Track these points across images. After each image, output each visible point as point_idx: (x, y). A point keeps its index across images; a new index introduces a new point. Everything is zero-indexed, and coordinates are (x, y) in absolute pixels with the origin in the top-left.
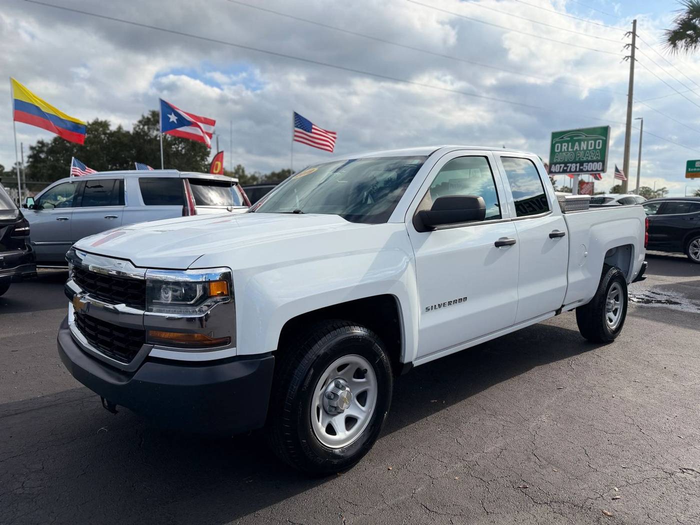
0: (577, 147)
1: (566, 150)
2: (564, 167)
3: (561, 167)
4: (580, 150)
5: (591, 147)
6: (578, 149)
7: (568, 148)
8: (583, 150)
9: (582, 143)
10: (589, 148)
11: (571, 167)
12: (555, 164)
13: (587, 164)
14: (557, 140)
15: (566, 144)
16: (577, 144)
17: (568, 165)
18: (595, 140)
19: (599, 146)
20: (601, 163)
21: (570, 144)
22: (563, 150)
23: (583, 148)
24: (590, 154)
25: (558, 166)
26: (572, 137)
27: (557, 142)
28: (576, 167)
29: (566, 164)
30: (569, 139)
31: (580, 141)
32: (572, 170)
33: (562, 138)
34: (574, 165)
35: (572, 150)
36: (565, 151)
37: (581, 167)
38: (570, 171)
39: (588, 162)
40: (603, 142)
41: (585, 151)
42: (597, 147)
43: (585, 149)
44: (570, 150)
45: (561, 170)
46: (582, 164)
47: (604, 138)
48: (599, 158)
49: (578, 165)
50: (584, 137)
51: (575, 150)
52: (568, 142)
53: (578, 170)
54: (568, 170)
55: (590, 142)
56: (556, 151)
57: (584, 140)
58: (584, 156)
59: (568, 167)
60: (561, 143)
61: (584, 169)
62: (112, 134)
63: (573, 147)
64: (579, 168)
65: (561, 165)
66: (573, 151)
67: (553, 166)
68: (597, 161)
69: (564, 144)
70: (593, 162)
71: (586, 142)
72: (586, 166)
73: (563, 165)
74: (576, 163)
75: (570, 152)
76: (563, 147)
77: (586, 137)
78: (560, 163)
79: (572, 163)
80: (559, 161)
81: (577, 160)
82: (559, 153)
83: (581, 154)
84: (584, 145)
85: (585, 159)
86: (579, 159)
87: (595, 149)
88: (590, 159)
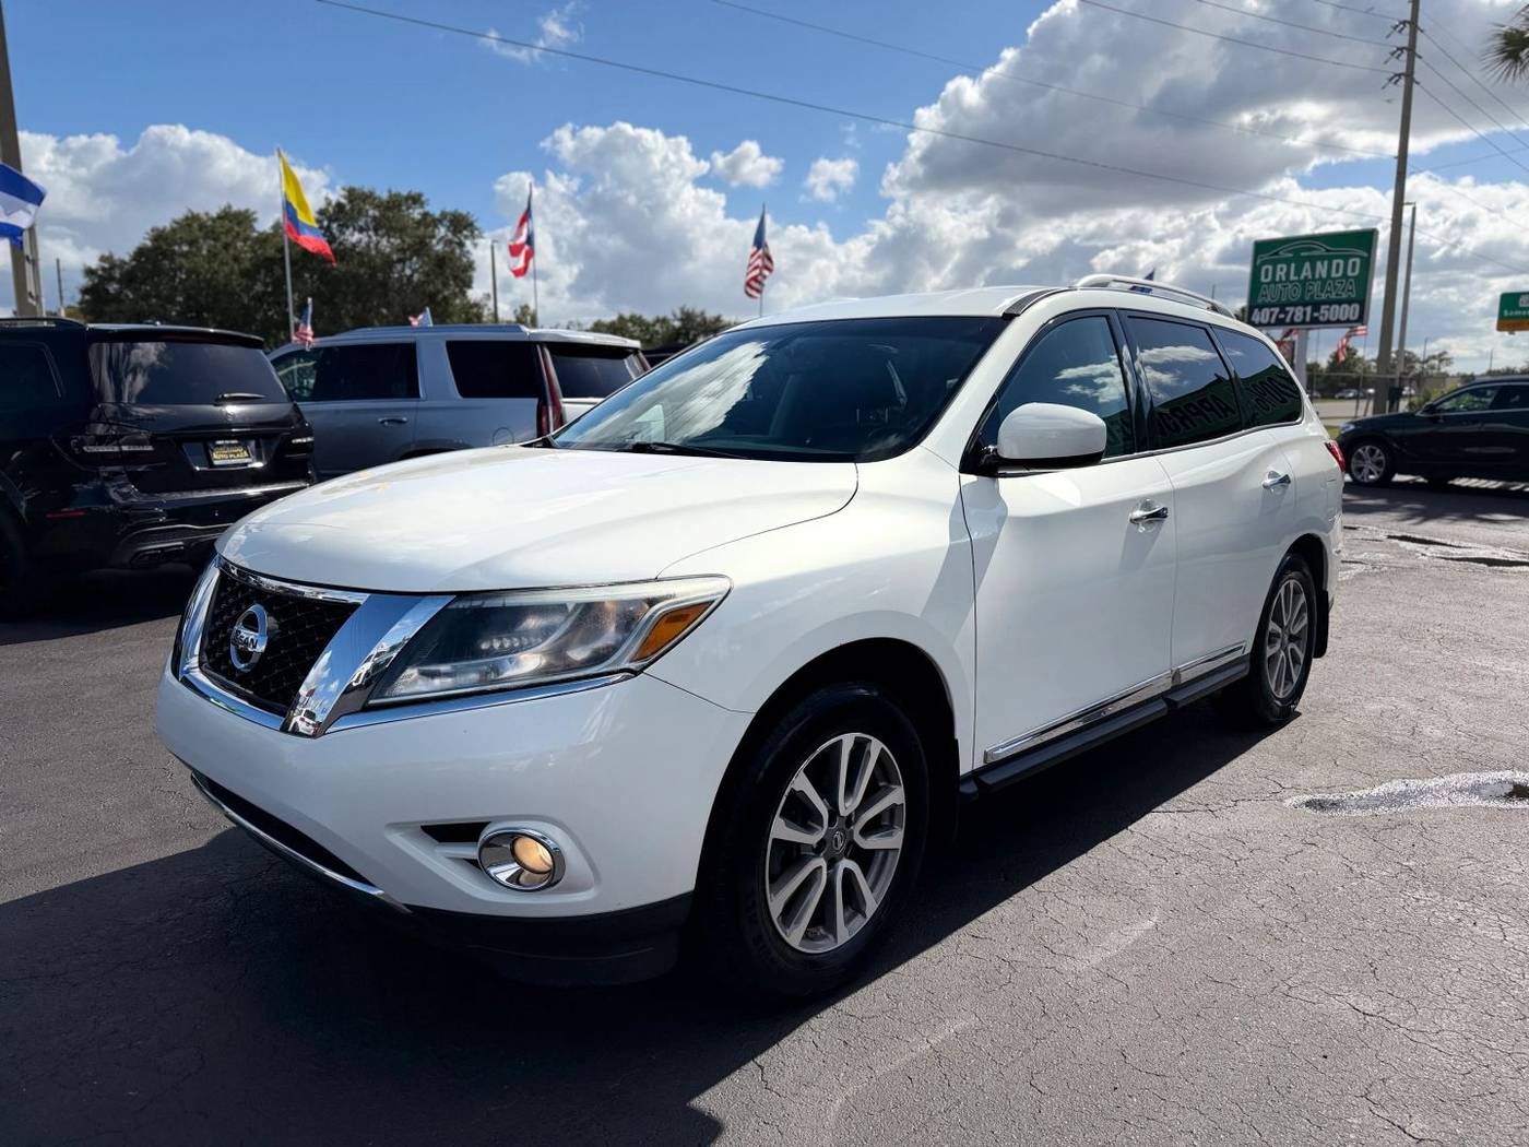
0: (1306, 271)
1: (1284, 279)
2: (1280, 312)
3: (1271, 314)
4: (1314, 279)
5: (1337, 271)
6: (1310, 277)
7: (1288, 274)
8: (1321, 278)
9: (1319, 264)
10: (1334, 275)
11: (1294, 314)
12: (1261, 307)
13: (1327, 306)
14: (1266, 257)
15: (1285, 266)
16: (1307, 265)
17: (1287, 309)
18: (1346, 258)
19: (1353, 270)
20: (1357, 306)
21: (1293, 265)
22: (1277, 279)
23: (1320, 275)
24: (1335, 287)
25: (1266, 311)
26: (1296, 252)
27: (1264, 263)
28: (1305, 313)
29: (1282, 307)
30: (1291, 255)
31: (1313, 261)
32: (1296, 320)
33: (1276, 254)
34: (1299, 311)
35: (1296, 278)
36: (1281, 281)
37: (1316, 315)
38: (1292, 323)
39: (1331, 303)
40: (1361, 262)
41: (1323, 281)
42: (1350, 273)
43: (1324, 276)
44: (1292, 278)
45: (1273, 321)
46: (1316, 306)
47: (1366, 255)
48: (1353, 296)
49: (1309, 309)
50: (1322, 252)
51: (1302, 277)
52: (1288, 262)
53: (1308, 319)
54: (1288, 320)
55: (1335, 262)
56: (1263, 279)
57: (1322, 258)
58: (1322, 291)
59: (1286, 313)
60: (1275, 263)
61: (1321, 318)
62: (263, 241)
63: (1298, 273)
64: (1312, 317)
65: (1272, 309)
66: (1299, 281)
67: (1256, 310)
68: (1350, 302)
69: (1279, 266)
70: (1340, 303)
71: (1326, 263)
72: (1326, 312)
73: (1277, 310)
74: (1305, 305)
75: (1292, 282)
76: (1279, 273)
77: (1328, 251)
78: (1270, 306)
79: (1295, 305)
80: (1268, 300)
81: (1307, 298)
82: (1268, 284)
83: (1316, 286)
84: (1322, 269)
85: (1324, 296)
86: (1312, 296)
87: (1345, 275)
88: (1333, 296)
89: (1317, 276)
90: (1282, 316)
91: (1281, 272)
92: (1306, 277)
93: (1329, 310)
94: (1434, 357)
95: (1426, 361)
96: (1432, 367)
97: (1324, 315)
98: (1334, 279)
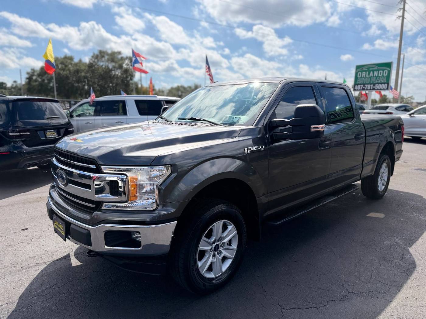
0: (371, 74)
1: (365, 76)
2: (363, 86)
3: (361, 87)
4: (374, 77)
5: (381, 74)
6: (372, 76)
7: (366, 75)
8: (376, 76)
9: (375, 72)
10: (379, 75)
11: (367, 87)
12: (358, 85)
13: (377, 85)
14: (359, 70)
15: (365, 73)
16: (372, 72)
17: (366, 85)
18: (383, 70)
19: (385, 74)
20: (386, 85)
21: (367, 73)
22: (363, 76)
23: (375, 75)
24: (380, 79)
25: (359, 86)
26: (368, 68)
27: (358, 72)
28: (371, 87)
29: (364, 85)
30: (367, 69)
31: (373, 71)
32: (368, 89)
33: (362, 69)
34: (369, 86)
36: (364, 77)
37: (374, 87)
38: (367, 89)
39: (378, 83)
40: (388, 72)
41: (376, 77)
42: (384, 75)
43: (377, 75)
44: (367, 76)
45: (361, 89)
46: (374, 85)
47: (389, 69)
48: (385, 81)
49: (372, 85)
50: (376, 68)
51: (370, 76)
52: (366, 71)
53: (372, 88)
54: (366, 89)
55: (380, 71)
56: (358, 76)
57: (376, 70)
58: (376, 80)
59: (365, 87)
60: (362, 72)
61: (376, 88)
62: (76, 64)
63: (369, 74)
64: (373, 87)
65: (361, 85)
66: (369, 77)
67: (356, 86)
68: (384, 83)
69: (363, 73)
70: (381, 84)
71: (377, 72)
72: (377, 87)
73: (362, 86)
74: (371, 84)
75: (367, 77)
76: (363, 74)
77: (378, 68)
78: (360, 84)
79: (368, 84)
80: (360, 83)
81: (371, 82)
82: (360, 78)
83: (374, 78)
84: (376, 74)
85: (376, 82)
86: (373, 82)
87: (383, 76)
88: (379, 82)
89: (375, 76)
90: (364, 87)
91: (364, 75)
92: (371, 76)
93: (378, 86)
94: (409, 97)
95: (407, 99)
96: (409, 100)
97: (376, 87)
98: (380, 77)
